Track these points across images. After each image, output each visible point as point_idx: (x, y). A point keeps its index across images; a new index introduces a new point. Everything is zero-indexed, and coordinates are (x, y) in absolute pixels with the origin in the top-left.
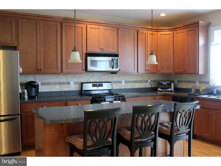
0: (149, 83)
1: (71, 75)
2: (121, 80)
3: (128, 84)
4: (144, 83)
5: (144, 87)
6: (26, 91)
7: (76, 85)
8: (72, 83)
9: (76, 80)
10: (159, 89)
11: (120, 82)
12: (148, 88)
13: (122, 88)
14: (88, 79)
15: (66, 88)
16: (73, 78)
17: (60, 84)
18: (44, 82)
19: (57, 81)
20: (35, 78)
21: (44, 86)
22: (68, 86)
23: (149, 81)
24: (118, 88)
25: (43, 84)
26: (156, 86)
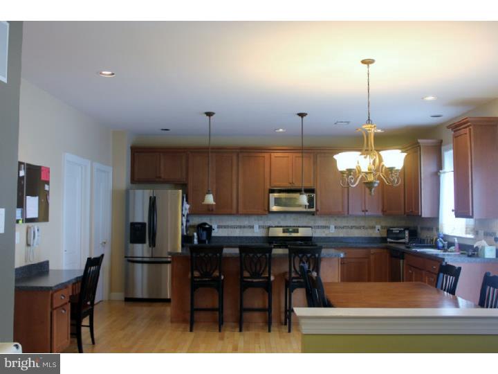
0: (377, 229)
1: (256, 217)
2: (328, 225)
3: (340, 230)
4: (369, 230)
5: (369, 236)
6: (195, 234)
7: (262, 229)
8: (256, 227)
9: (261, 223)
10: (389, 240)
11: (328, 227)
12: (376, 238)
13: (330, 236)
14: (279, 223)
15: (248, 233)
16: (258, 220)
17: (240, 227)
18: (221, 224)
19: (238, 223)
20: (211, 220)
21: (221, 229)
22: (250, 230)
23: (378, 227)
24: (324, 235)
25: (219, 227)
26: (385, 235)
